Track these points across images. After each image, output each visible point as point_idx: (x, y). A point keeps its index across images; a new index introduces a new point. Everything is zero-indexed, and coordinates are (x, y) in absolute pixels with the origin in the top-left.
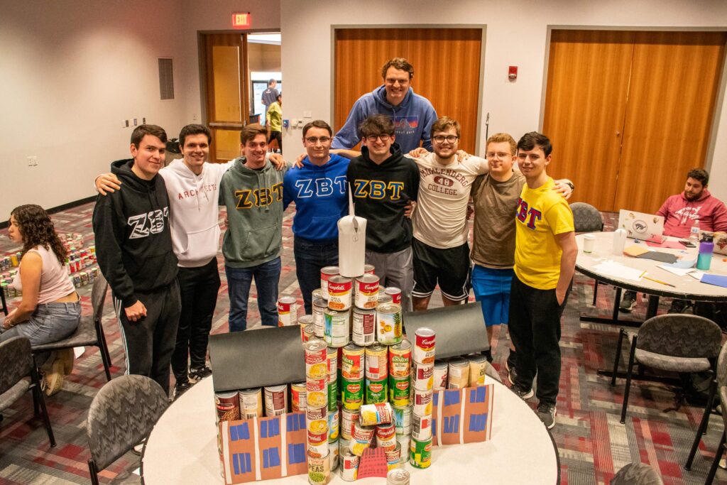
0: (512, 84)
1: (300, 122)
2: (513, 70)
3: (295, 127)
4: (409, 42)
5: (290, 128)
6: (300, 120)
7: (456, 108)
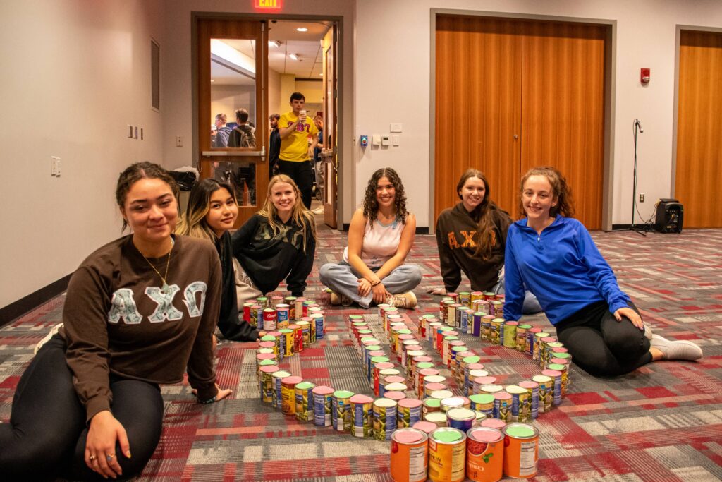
0: (643, 89)
1: (386, 139)
2: (645, 73)
3: (376, 147)
4: (524, 37)
5: (368, 147)
6: (386, 136)
7: (580, 118)
